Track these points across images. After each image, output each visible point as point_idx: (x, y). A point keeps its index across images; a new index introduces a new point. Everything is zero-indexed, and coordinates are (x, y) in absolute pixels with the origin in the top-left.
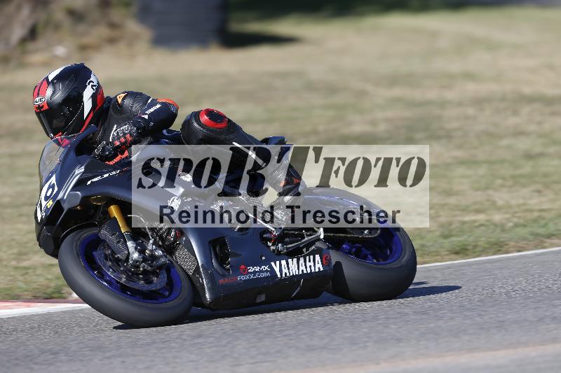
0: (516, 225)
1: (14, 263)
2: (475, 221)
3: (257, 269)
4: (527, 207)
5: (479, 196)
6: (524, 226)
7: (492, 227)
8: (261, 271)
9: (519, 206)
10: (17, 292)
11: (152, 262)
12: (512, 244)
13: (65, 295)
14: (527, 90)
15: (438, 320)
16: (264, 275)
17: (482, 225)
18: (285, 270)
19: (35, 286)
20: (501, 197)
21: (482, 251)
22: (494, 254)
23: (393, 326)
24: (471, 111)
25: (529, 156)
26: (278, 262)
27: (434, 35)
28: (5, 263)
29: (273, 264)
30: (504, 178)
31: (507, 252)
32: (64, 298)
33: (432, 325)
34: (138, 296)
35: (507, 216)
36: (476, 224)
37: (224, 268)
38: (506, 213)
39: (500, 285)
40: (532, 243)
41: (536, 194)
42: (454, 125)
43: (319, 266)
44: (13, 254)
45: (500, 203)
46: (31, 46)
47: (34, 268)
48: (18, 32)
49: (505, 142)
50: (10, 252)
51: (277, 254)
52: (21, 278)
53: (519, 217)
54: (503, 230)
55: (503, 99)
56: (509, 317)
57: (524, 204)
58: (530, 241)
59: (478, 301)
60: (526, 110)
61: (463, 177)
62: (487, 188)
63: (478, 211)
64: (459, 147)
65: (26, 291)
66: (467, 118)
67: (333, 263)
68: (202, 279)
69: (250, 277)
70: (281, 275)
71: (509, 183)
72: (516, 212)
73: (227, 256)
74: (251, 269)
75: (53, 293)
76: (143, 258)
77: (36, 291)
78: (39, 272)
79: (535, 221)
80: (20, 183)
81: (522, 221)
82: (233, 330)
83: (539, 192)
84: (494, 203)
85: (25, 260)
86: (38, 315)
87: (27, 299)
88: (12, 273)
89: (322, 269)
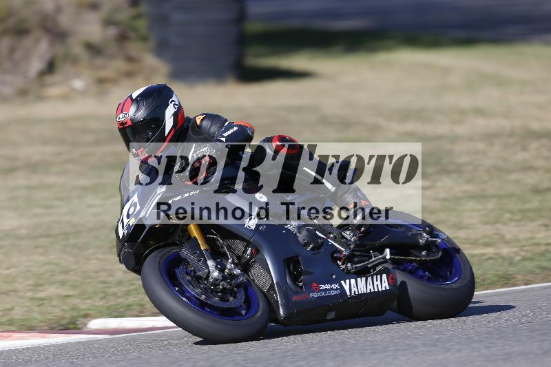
0: (524, 259)
1: (30, 294)
2: (484, 254)
3: (328, 286)
4: (536, 241)
5: (488, 230)
6: (531, 259)
7: (500, 260)
8: (332, 289)
9: (527, 239)
10: (34, 323)
11: (231, 281)
12: (519, 277)
13: (80, 326)
14: (535, 126)
15: (447, 352)
16: (335, 292)
17: (490, 258)
18: (354, 289)
19: (50, 317)
20: (509, 231)
21: (490, 284)
22: (502, 287)
23: (402, 358)
24: (481, 146)
25: (537, 191)
26: (348, 281)
27: (446, 71)
28: (21, 294)
29: (343, 282)
30: (512, 212)
31: (514, 285)
32: (79, 329)
33: (440, 357)
34: (215, 313)
35: (515, 249)
36: (485, 257)
37: (298, 285)
38: (514, 247)
39: (507, 318)
40: (539, 276)
41: (543, 228)
42: (464, 159)
43: (386, 285)
44: (30, 285)
45: (508, 236)
46: (49, 79)
47: (50, 299)
48: (36, 65)
49: (514, 177)
50: (27, 283)
51: (347, 273)
52: (37, 309)
53: (527, 251)
54: (511, 264)
55: (512, 134)
56: (515, 349)
57: (532, 238)
58: (537, 274)
59: (486, 334)
60: (534, 145)
61: (473, 210)
62: (496, 222)
63: (487, 245)
64: (469, 181)
65: (41, 322)
66: (477, 152)
67: (399, 283)
68: (277, 296)
69: (321, 294)
70: (351, 293)
71: (518, 217)
72: (524, 246)
73: (300, 274)
74: (323, 287)
75: (69, 324)
76: (223, 276)
77: (52, 322)
78: (54, 303)
79: (542, 254)
80: (36, 215)
81: (529, 255)
82: (245, 360)
83: (546, 226)
84: (502, 237)
85: (41, 291)
86: (54, 346)
87: (42, 330)
88: (28, 304)
89: (388, 288)
